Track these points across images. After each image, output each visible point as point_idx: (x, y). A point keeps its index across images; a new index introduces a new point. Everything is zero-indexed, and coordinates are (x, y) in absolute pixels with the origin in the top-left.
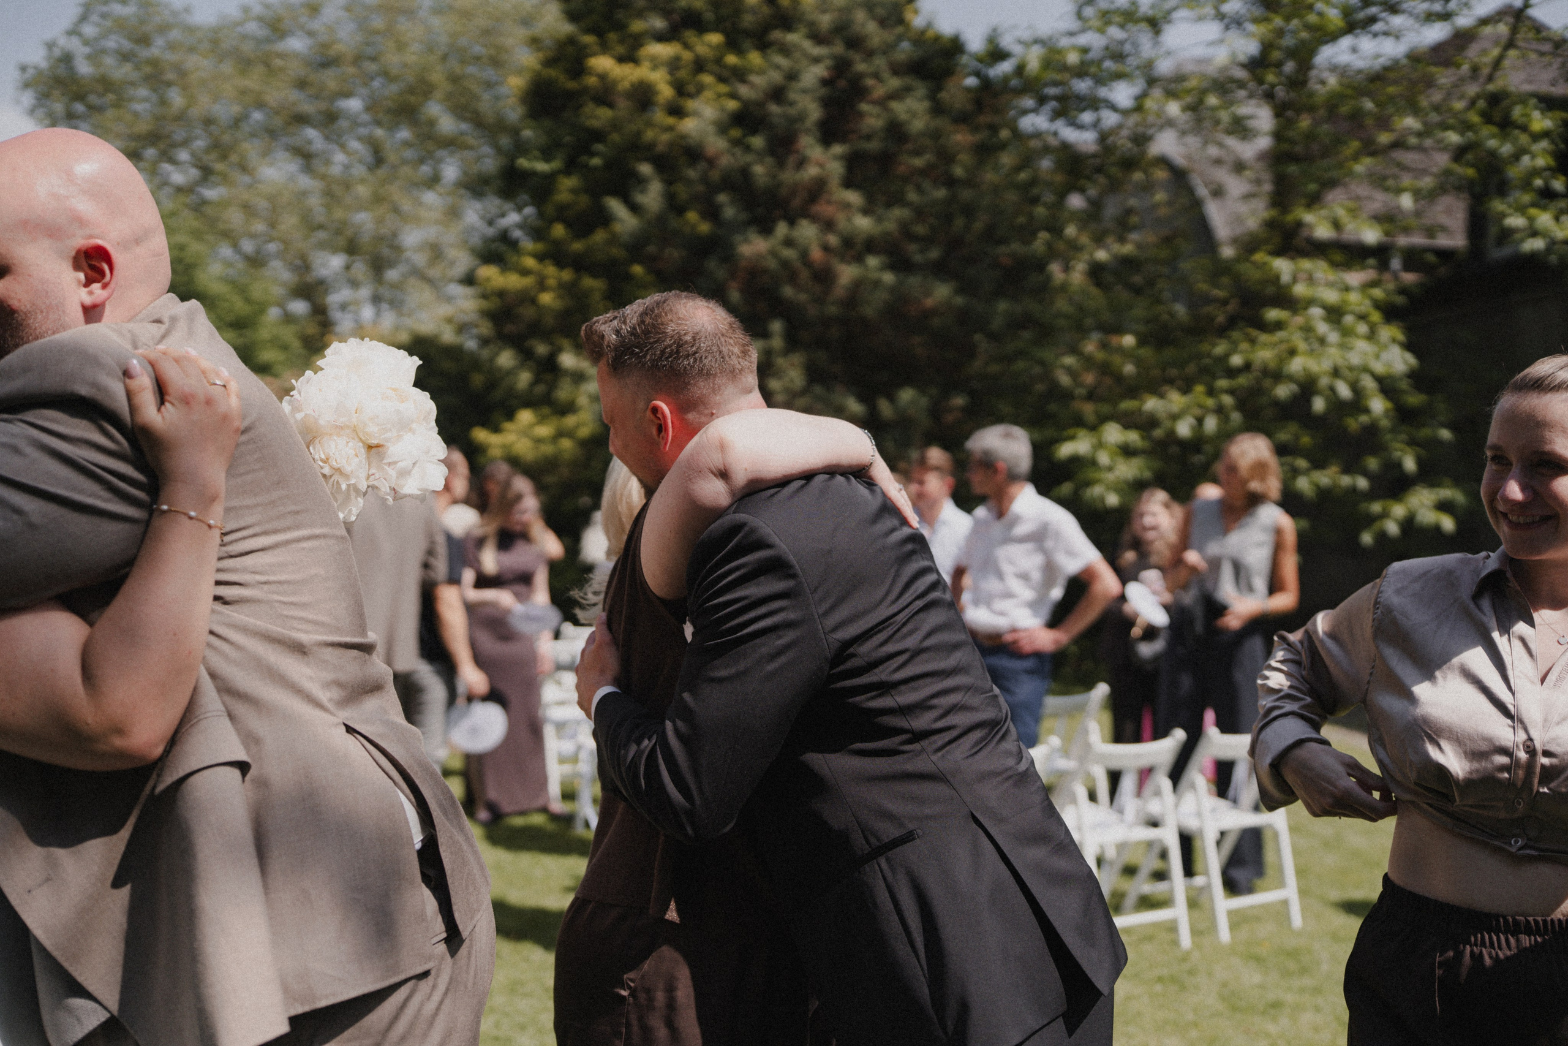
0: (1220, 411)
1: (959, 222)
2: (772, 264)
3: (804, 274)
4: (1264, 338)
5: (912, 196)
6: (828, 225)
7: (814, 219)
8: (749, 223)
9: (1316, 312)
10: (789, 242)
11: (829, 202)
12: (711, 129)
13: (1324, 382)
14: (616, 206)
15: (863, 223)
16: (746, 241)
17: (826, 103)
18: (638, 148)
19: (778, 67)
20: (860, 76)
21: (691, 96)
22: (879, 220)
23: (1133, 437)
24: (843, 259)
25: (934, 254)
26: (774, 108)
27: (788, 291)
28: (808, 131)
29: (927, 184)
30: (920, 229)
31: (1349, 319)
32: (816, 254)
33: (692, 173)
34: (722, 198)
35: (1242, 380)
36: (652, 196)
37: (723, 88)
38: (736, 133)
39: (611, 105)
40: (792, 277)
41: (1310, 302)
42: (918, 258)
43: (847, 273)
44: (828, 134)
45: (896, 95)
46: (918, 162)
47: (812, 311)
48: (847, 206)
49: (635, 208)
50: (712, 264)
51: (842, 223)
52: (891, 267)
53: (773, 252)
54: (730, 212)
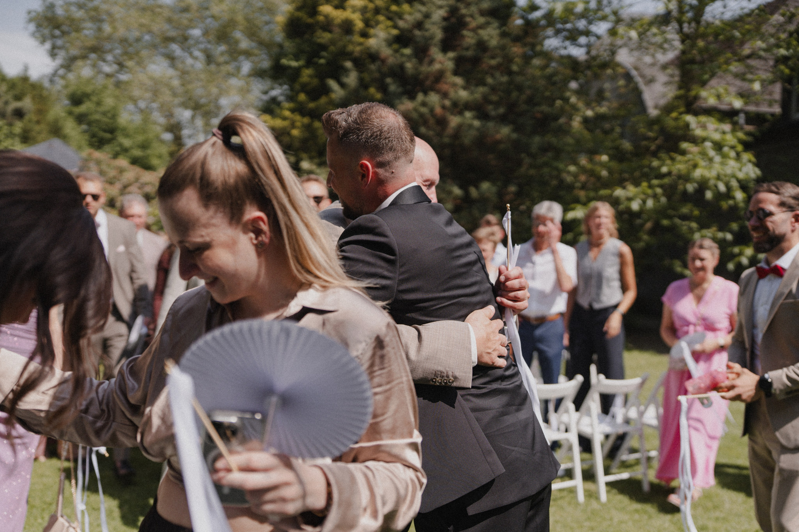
0: (655, 196)
1: (515, 94)
2: (415, 115)
3: (432, 121)
4: (679, 158)
5: (490, 80)
6: (445, 95)
7: (438, 92)
8: (403, 94)
9: (708, 144)
10: (424, 104)
11: (446, 83)
12: (384, 44)
13: (712, 182)
14: (333, 84)
15: (463, 94)
16: (402, 103)
17: (446, 30)
18: (344, 54)
19: (420, 11)
20: (464, 16)
21: (372, 27)
22: (472, 93)
24: (452, 114)
25: (501, 110)
26: (417, 33)
27: (423, 130)
28: (435, 45)
29: (497, 74)
30: (494, 98)
31: (726, 149)
32: (438, 110)
33: (373, 67)
34: (389, 80)
35: (666, 181)
36: (352, 79)
37: (389, 23)
38: (396, 46)
39: (330, 31)
40: (426, 122)
41: (704, 140)
42: (493, 113)
43: (454, 121)
44: (446, 47)
45: (481, 27)
46: (493, 62)
47: (436, 140)
48: (454, 85)
49: (342, 85)
51: (452, 94)
52: (478, 117)
53: (415, 109)
54: (393, 88)
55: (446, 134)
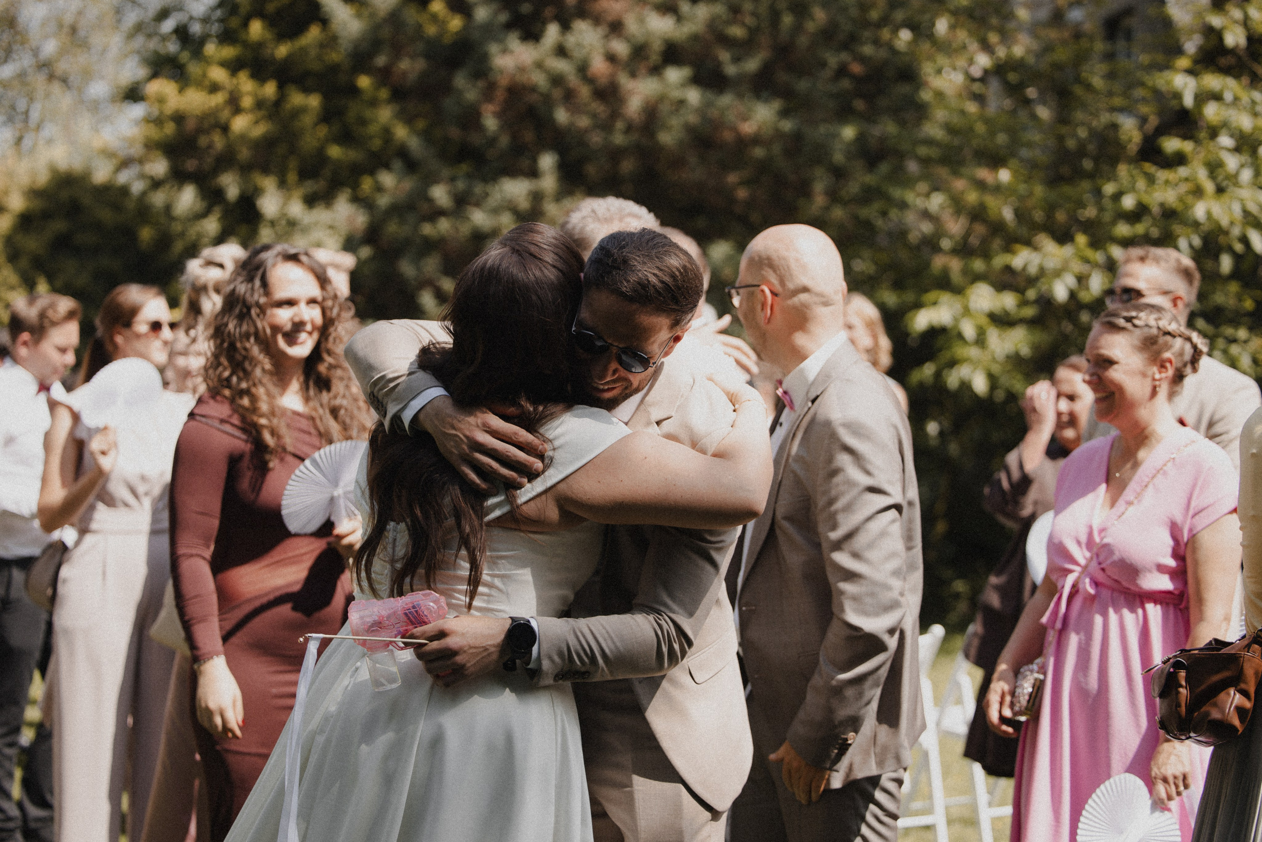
1: (787, 20)
2: (539, 79)
3: (584, 92)
4: (1162, 175)
7: (597, 20)
8: (509, 26)
9: (1225, 141)
10: (561, 51)
13: (1236, 231)
15: (660, 25)
16: (505, 51)
22: (680, 19)
23: (1008, 301)
24: (633, 75)
25: (752, 65)
27: (562, 116)
30: (735, 31)
32: (599, 65)
40: (569, 96)
41: (1218, 129)
42: (731, 70)
43: (639, 91)
47: (596, 139)
50: (460, 81)
51: (632, 26)
52: (696, 80)
53: (539, 65)
54: (482, 14)
55: (620, 125)
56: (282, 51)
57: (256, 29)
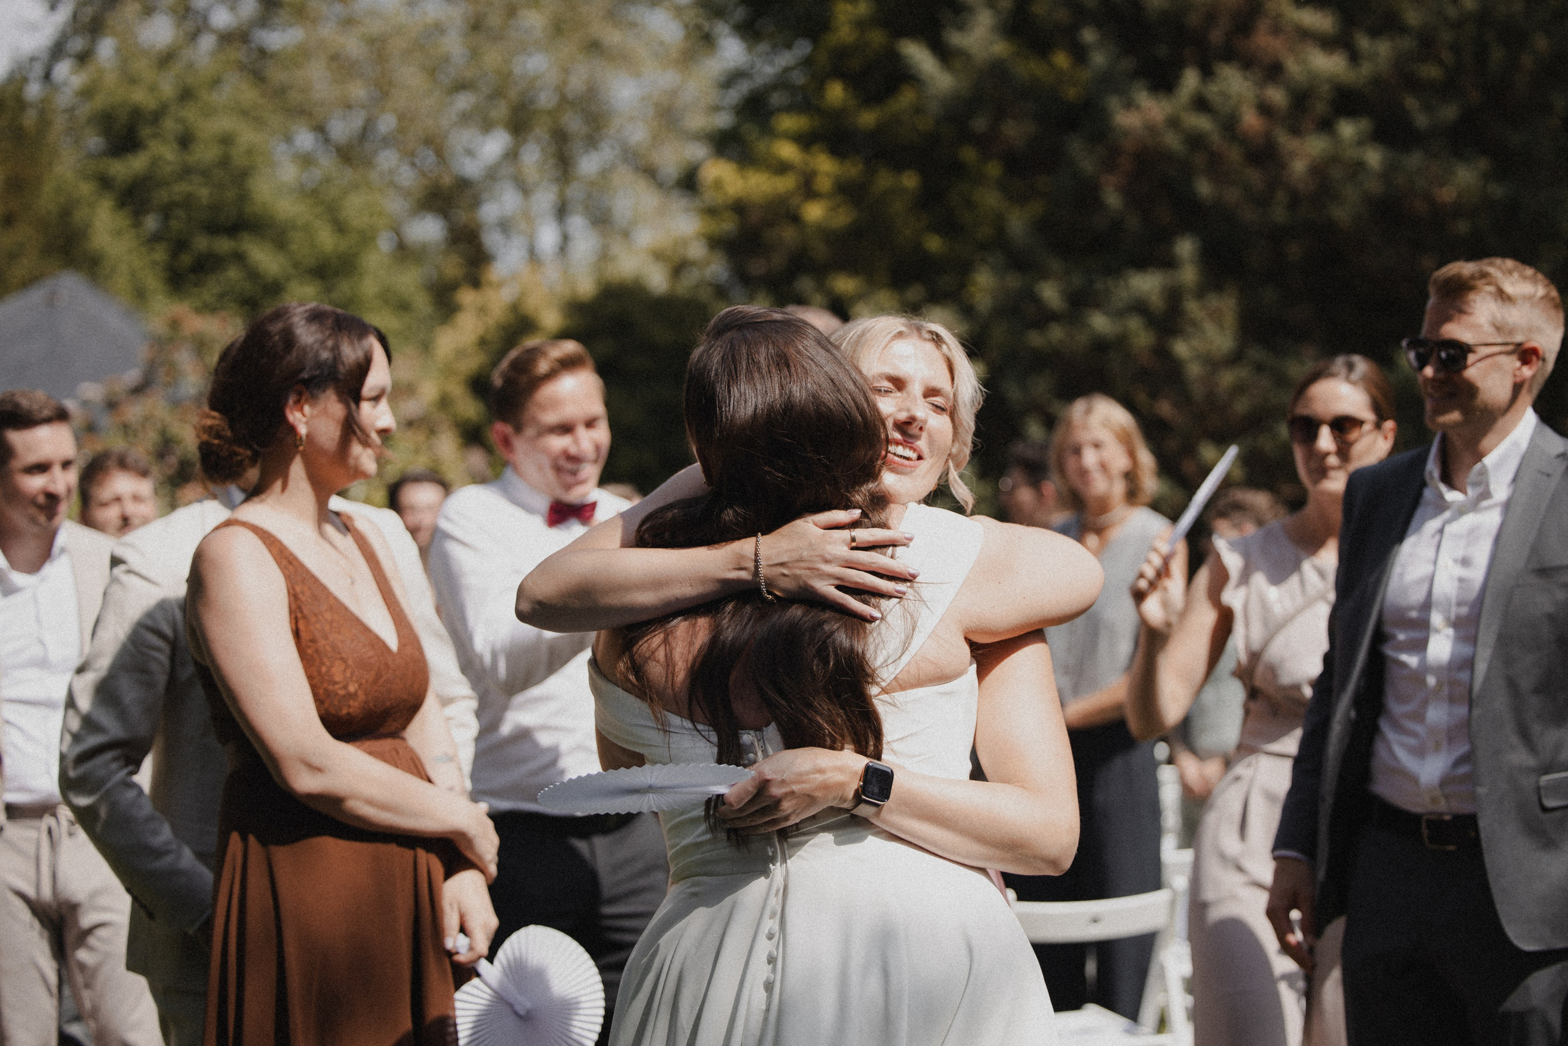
2: (1173, 141)
3: (1234, 155)
5: (1412, 15)
7: (1247, 62)
8: (1134, 74)
10: (1201, 104)
11: (1276, 30)
14: (918, 55)
22: (1356, 58)
24: (1296, 131)
27: (1204, 188)
32: (1250, 121)
34: (1089, 35)
36: (980, 35)
40: (1215, 163)
42: (1421, 120)
43: (1304, 152)
47: (1249, 218)
48: (1301, 35)
49: (950, 57)
51: (1292, 67)
52: (1381, 135)
53: (1174, 123)
54: (1099, 59)
55: (1281, 196)
56: (868, 118)
57: (836, 93)
